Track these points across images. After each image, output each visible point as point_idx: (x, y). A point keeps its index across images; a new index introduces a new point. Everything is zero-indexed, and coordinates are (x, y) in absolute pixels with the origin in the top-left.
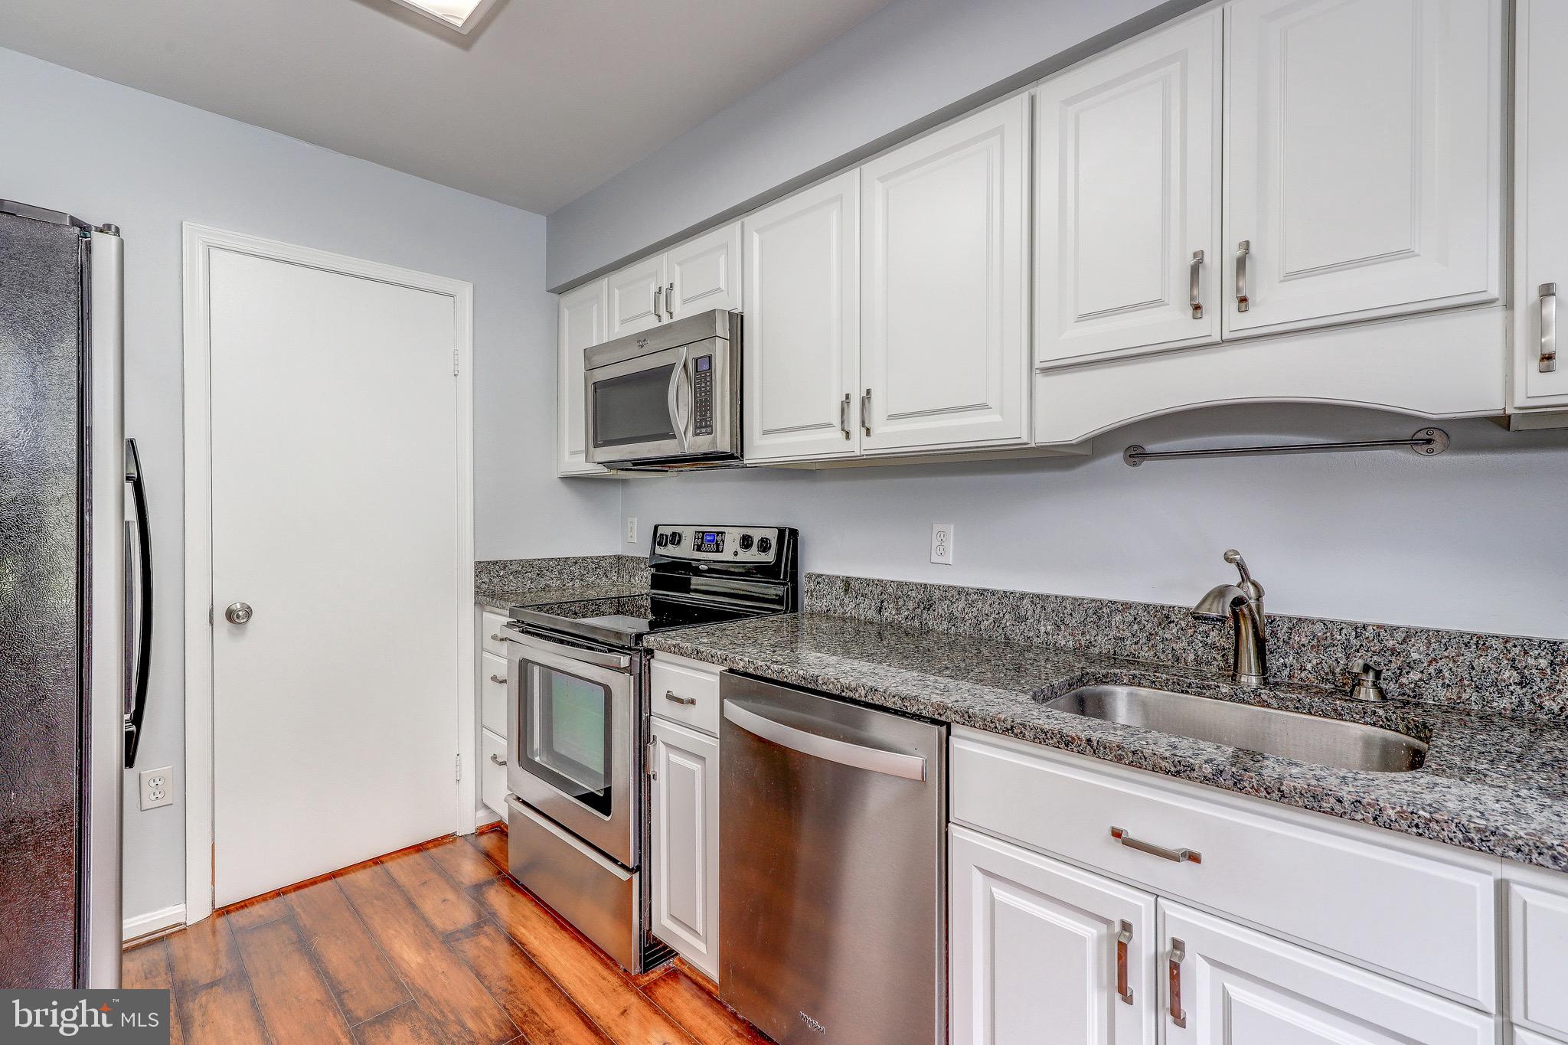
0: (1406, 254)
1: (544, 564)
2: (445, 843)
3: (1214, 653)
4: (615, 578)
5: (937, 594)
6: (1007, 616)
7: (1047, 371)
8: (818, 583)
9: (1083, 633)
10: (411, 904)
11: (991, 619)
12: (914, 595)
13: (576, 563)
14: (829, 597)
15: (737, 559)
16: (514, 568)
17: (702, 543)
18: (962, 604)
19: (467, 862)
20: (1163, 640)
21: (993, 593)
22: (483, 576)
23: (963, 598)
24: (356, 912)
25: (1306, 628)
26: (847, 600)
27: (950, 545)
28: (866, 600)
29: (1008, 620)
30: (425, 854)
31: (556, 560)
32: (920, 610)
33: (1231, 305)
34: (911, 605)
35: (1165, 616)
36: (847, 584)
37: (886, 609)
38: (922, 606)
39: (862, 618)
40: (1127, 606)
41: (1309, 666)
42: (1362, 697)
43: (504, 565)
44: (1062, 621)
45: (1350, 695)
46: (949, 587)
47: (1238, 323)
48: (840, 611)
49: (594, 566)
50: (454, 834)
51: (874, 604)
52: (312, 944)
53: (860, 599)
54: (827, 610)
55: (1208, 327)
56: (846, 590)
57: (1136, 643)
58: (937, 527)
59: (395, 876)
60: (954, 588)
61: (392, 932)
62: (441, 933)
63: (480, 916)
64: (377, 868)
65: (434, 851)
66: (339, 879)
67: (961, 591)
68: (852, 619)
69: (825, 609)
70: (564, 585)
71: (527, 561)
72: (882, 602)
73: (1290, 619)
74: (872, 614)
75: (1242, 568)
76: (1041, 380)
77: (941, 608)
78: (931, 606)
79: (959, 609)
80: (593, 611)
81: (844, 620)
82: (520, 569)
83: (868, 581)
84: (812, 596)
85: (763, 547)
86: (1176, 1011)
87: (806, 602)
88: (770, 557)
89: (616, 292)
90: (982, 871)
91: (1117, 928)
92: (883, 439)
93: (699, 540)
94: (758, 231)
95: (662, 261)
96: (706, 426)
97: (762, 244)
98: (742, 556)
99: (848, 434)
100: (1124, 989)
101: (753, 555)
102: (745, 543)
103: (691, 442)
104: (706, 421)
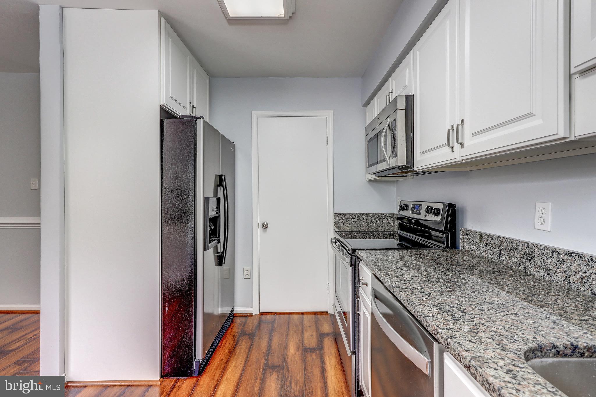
1: (360, 216)
2: (324, 314)
4: (392, 223)
5: (536, 251)
8: (467, 235)
10: (302, 333)
13: (374, 216)
14: (472, 243)
15: (426, 218)
16: (348, 216)
17: (414, 210)
18: (554, 261)
19: (326, 324)
22: (336, 219)
23: (556, 256)
24: (288, 328)
26: (481, 246)
27: (549, 218)
28: (492, 248)
30: (316, 316)
31: (365, 214)
32: (524, 260)
34: (518, 255)
36: (481, 236)
37: (503, 255)
38: (526, 257)
39: (489, 258)
43: (345, 215)
46: (545, 247)
48: (478, 252)
49: (382, 218)
50: (327, 312)
51: (496, 251)
52: (273, 333)
53: (488, 247)
54: (471, 251)
56: (481, 241)
58: (539, 205)
59: (304, 320)
60: (548, 248)
61: (292, 339)
62: (304, 347)
63: (318, 346)
64: (301, 316)
65: (319, 316)
66: (291, 315)
67: (553, 251)
68: (483, 257)
69: (470, 250)
70: (369, 225)
71: (353, 214)
72: (501, 250)
74: (495, 257)
77: (539, 260)
78: (532, 258)
79: (552, 264)
80: (382, 237)
81: (480, 258)
82: (350, 217)
83: (492, 237)
84: (464, 241)
85: (436, 212)
87: (461, 244)
88: (440, 217)
89: (379, 100)
92: (470, 149)
93: (414, 208)
94: (419, 50)
95: (390, 81)
96: (395, 154)
97: (420, 56)
98: (428, 217)
99: (452, 149)
101: (432, 217)
102: (430, 210)
103: (390, 162)
104: (395, 151)
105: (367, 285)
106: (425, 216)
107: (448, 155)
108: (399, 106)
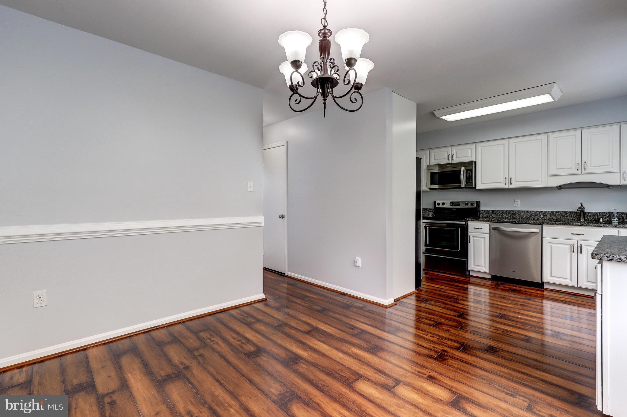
3: (575, 218)
8: (484, 212)
9: (550, 217)
11: (530, 216)
12: (510, 213)
14: (487, 214)
20: (566, 216)
25: (591, 213)
27: (519, 203)
29: (533, 216)
32: (512, 215)
33: (583, 169)
35: (566, 213)
36: (493, 211)
39: (497, 217)
44: (546, 215)
47: (583, 171)
51: (500, 215)
55: (579, 172)
58: (516, 200)
67: (522, 211)
69: (486, 216)
72: (503, 214)
73: (588, 212)
75: (582, 205)
76: (549, 177)
77: (518, 215)
83: (499, 211)
84: (483, 214)
85: (472, 205)
86: (581, 252)
87: (481, 215)
88: (475, 206)
89: (433, 153)
90: (549, 243)
91: (572, 245)
92: (515, 185)
93: (451, 204)
94: (481, 147)
95: (450, 149)
96: (470, 182)
97: (482, 149)
98: (466, 207)
99: (506, 184)
100: (574, 251)
101: (469, 206)
102: (467, 204)
103: (465, 185)
104: (470, 181)
105: (482, 229)
106: (464, 206)
107: (502, 186)
108: (474, 165)
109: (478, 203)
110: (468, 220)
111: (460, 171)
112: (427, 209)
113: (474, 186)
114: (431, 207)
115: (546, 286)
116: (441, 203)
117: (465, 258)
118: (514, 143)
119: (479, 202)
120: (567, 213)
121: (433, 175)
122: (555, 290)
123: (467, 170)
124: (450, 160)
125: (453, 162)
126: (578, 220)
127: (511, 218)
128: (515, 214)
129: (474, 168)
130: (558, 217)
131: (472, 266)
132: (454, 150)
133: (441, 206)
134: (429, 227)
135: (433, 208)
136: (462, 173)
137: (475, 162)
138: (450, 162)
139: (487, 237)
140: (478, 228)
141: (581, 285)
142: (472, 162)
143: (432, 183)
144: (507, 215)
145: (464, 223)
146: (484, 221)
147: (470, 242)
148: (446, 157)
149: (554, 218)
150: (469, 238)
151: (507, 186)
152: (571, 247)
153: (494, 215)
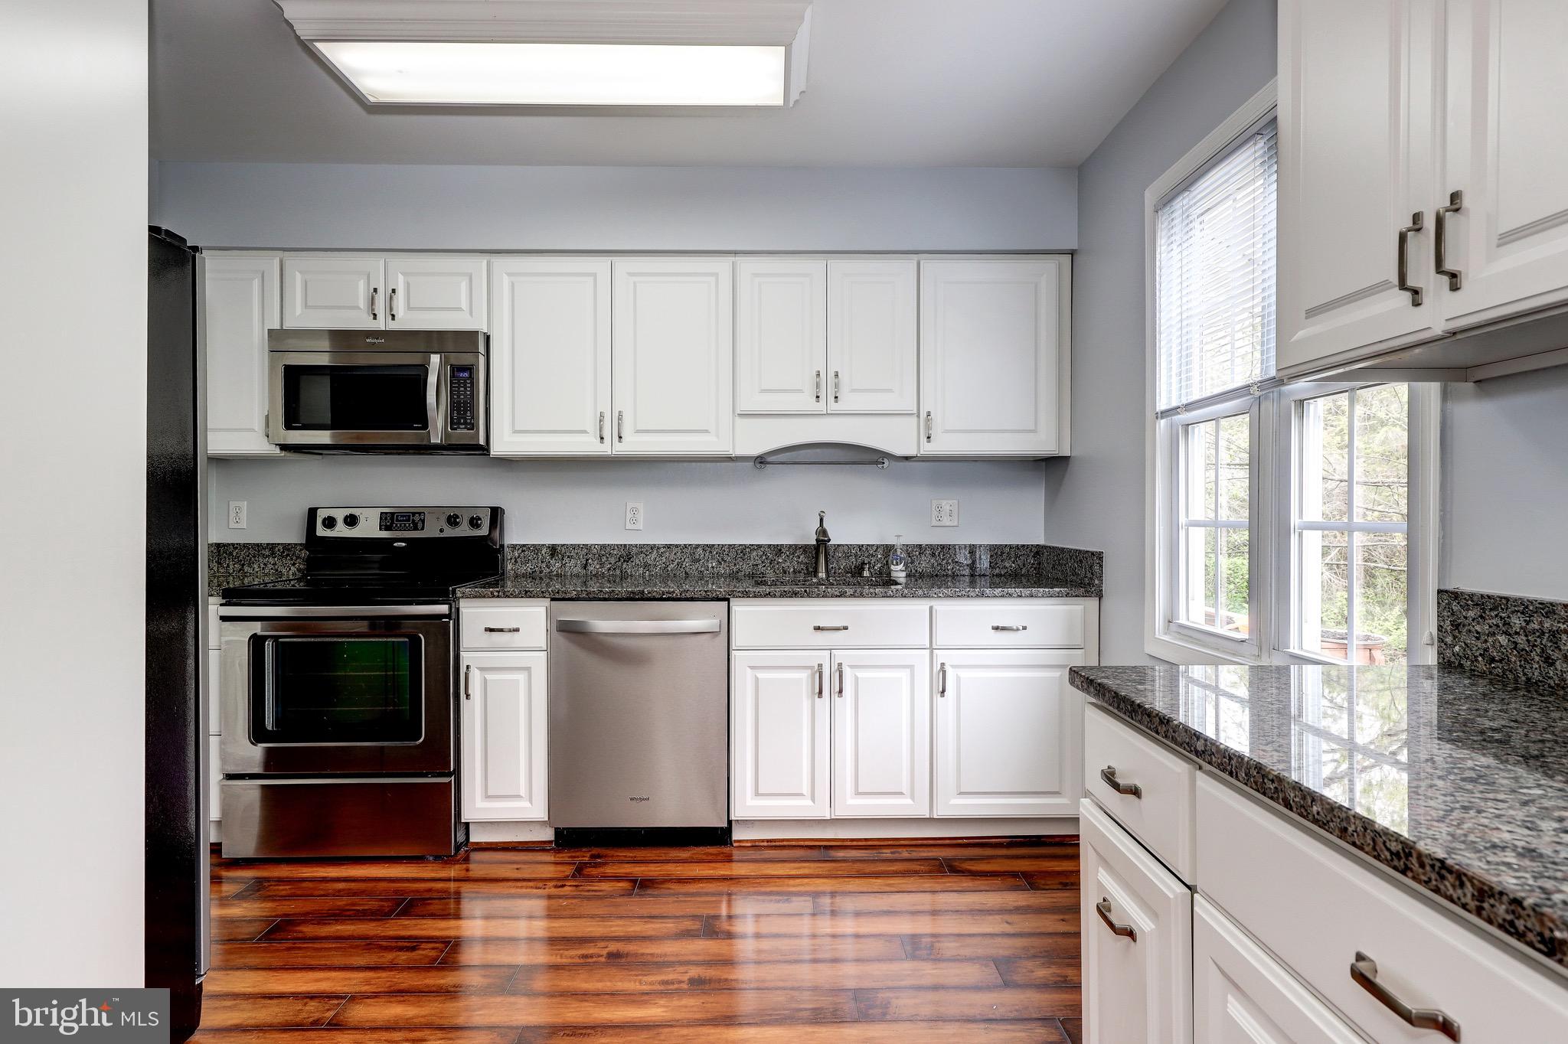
0: (890, 391)
5: (635, 551)
6: (686, 560)
7: (740, 415)
8: (525, 551)
9: (735, 564)
11: (675, 563)
12: (615, 553)
14: (534, 562)
15: (442, 535)
18: (654, 554)
20: (778, 563)
21: (677, 546)
23: (655, 551)
25: (841, 549)
26: (552, 562)
27: (641, 517)
28: (572, 560)
29: (687, 563)
32: (620, 563)
33: (831, 399)
34: (613, 560)
35: (778, 550)
36: (553, 550)
37: (590, 565)
38: (622, 560)
39: (566, 575)
40: (759, 546)
41: (842, 567)
42: (865, 575)
44: (722, 559)
45: (860, 574)
46: (643, 545)
47: (834, 407)
48: (545, 571)
51: (579, 562)
53: (566, 560)
54: (533, 572)
55: (821, 407)
56: (552, 555)
57: (764, 566)
58: (629, 506)
60: (647, 545)
67: (653, 547)
68: (558, 575)
69: (530, 571)
72: (587, 560)
74: (577, 570)
75: (821, 520)
76: (737, 418)
77: (638, 560)
79: (651, 559)
81: (549, 577)
83: (574, 547)
84: (516, 562)
85: (474, 523)
86: (841, 691)
87: (509, 567)
88: (484, 531)
89: (298, 276)
90: (752, 668)
91: (816, 668)
92: (634, 444)
93: (389, 520)
94: (509, 274)
95: (376, 264)
96: (465, 423)
97: (513, 284)
98: (450, 532)
99: (602, 438)
100: (820, 692)
101: (464, 530)
102: (453, 521)
103: (447, 435)
104: (465, 419)
105: (517, 630)
106: (441, 531)
107: (586, 445)
108: (482, 349)
109: (496, 515)
110: (459, 594)
111: (424, 369)
112: (272, 547)
113: (482, 442)
114: (294, 535)
115: (737, 835)
116: (340, 515)
117: (449, 775)
118: (631, 274)
119: (503, 511)
120: (780, 550)
121: (294, 379)
122: (763, 841)
123: (457, 369)
124: (381, 316)
125: (393, 326)
126: (808, 573)
127: (616, 576)
128: (630, 559)
129: (482, 360)
130: (757, 565)
131: (480, 803)
132: (399, 273)
133: (341, 531)
134: (276, 638)
135: (304, 542)
136: (432, 379)
137: (488, 338)
138: (380, 325)
139: (539, 663)
140: (501, 630)
141: (840, 813)
142: (473, 335)
143: (292, 420)
144: (602, 565)
145: (443, 609)
146: (527, 594)
147: (468, 696)
148: (362, 302)
149: (746, 568)
150: (467, 675)
151: (605, 449)
152: (813, 675)
153: (556, 566)
